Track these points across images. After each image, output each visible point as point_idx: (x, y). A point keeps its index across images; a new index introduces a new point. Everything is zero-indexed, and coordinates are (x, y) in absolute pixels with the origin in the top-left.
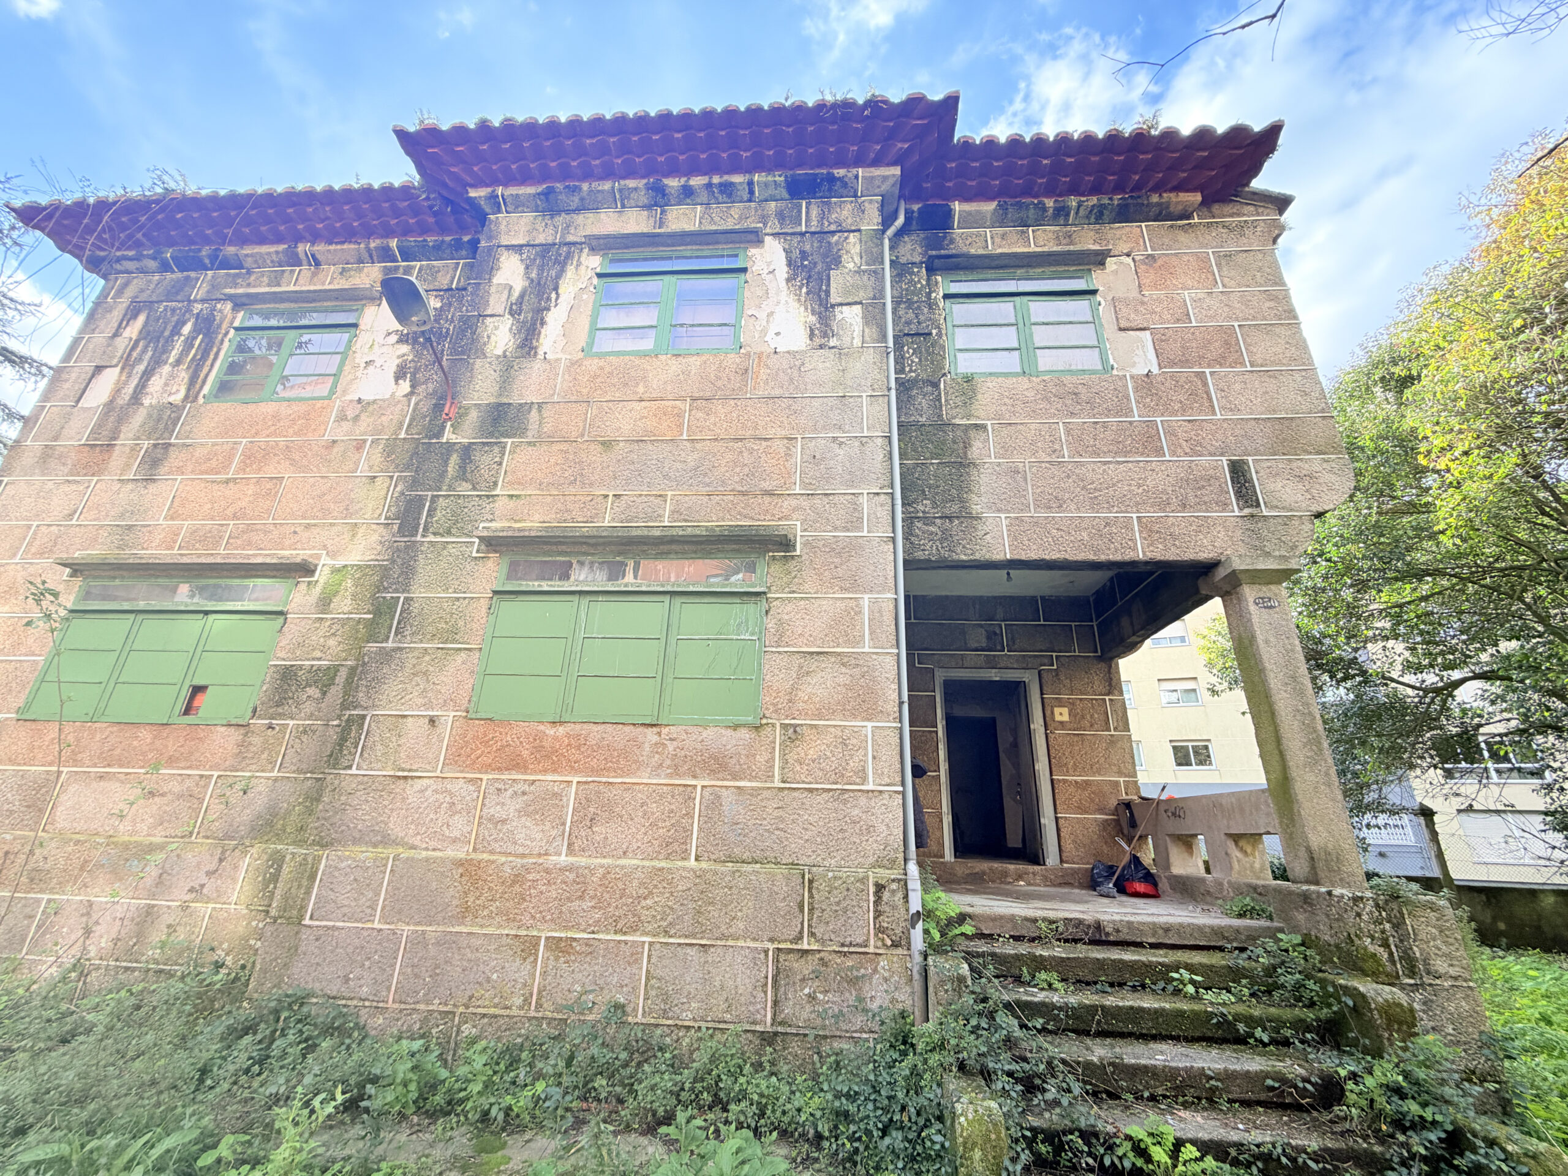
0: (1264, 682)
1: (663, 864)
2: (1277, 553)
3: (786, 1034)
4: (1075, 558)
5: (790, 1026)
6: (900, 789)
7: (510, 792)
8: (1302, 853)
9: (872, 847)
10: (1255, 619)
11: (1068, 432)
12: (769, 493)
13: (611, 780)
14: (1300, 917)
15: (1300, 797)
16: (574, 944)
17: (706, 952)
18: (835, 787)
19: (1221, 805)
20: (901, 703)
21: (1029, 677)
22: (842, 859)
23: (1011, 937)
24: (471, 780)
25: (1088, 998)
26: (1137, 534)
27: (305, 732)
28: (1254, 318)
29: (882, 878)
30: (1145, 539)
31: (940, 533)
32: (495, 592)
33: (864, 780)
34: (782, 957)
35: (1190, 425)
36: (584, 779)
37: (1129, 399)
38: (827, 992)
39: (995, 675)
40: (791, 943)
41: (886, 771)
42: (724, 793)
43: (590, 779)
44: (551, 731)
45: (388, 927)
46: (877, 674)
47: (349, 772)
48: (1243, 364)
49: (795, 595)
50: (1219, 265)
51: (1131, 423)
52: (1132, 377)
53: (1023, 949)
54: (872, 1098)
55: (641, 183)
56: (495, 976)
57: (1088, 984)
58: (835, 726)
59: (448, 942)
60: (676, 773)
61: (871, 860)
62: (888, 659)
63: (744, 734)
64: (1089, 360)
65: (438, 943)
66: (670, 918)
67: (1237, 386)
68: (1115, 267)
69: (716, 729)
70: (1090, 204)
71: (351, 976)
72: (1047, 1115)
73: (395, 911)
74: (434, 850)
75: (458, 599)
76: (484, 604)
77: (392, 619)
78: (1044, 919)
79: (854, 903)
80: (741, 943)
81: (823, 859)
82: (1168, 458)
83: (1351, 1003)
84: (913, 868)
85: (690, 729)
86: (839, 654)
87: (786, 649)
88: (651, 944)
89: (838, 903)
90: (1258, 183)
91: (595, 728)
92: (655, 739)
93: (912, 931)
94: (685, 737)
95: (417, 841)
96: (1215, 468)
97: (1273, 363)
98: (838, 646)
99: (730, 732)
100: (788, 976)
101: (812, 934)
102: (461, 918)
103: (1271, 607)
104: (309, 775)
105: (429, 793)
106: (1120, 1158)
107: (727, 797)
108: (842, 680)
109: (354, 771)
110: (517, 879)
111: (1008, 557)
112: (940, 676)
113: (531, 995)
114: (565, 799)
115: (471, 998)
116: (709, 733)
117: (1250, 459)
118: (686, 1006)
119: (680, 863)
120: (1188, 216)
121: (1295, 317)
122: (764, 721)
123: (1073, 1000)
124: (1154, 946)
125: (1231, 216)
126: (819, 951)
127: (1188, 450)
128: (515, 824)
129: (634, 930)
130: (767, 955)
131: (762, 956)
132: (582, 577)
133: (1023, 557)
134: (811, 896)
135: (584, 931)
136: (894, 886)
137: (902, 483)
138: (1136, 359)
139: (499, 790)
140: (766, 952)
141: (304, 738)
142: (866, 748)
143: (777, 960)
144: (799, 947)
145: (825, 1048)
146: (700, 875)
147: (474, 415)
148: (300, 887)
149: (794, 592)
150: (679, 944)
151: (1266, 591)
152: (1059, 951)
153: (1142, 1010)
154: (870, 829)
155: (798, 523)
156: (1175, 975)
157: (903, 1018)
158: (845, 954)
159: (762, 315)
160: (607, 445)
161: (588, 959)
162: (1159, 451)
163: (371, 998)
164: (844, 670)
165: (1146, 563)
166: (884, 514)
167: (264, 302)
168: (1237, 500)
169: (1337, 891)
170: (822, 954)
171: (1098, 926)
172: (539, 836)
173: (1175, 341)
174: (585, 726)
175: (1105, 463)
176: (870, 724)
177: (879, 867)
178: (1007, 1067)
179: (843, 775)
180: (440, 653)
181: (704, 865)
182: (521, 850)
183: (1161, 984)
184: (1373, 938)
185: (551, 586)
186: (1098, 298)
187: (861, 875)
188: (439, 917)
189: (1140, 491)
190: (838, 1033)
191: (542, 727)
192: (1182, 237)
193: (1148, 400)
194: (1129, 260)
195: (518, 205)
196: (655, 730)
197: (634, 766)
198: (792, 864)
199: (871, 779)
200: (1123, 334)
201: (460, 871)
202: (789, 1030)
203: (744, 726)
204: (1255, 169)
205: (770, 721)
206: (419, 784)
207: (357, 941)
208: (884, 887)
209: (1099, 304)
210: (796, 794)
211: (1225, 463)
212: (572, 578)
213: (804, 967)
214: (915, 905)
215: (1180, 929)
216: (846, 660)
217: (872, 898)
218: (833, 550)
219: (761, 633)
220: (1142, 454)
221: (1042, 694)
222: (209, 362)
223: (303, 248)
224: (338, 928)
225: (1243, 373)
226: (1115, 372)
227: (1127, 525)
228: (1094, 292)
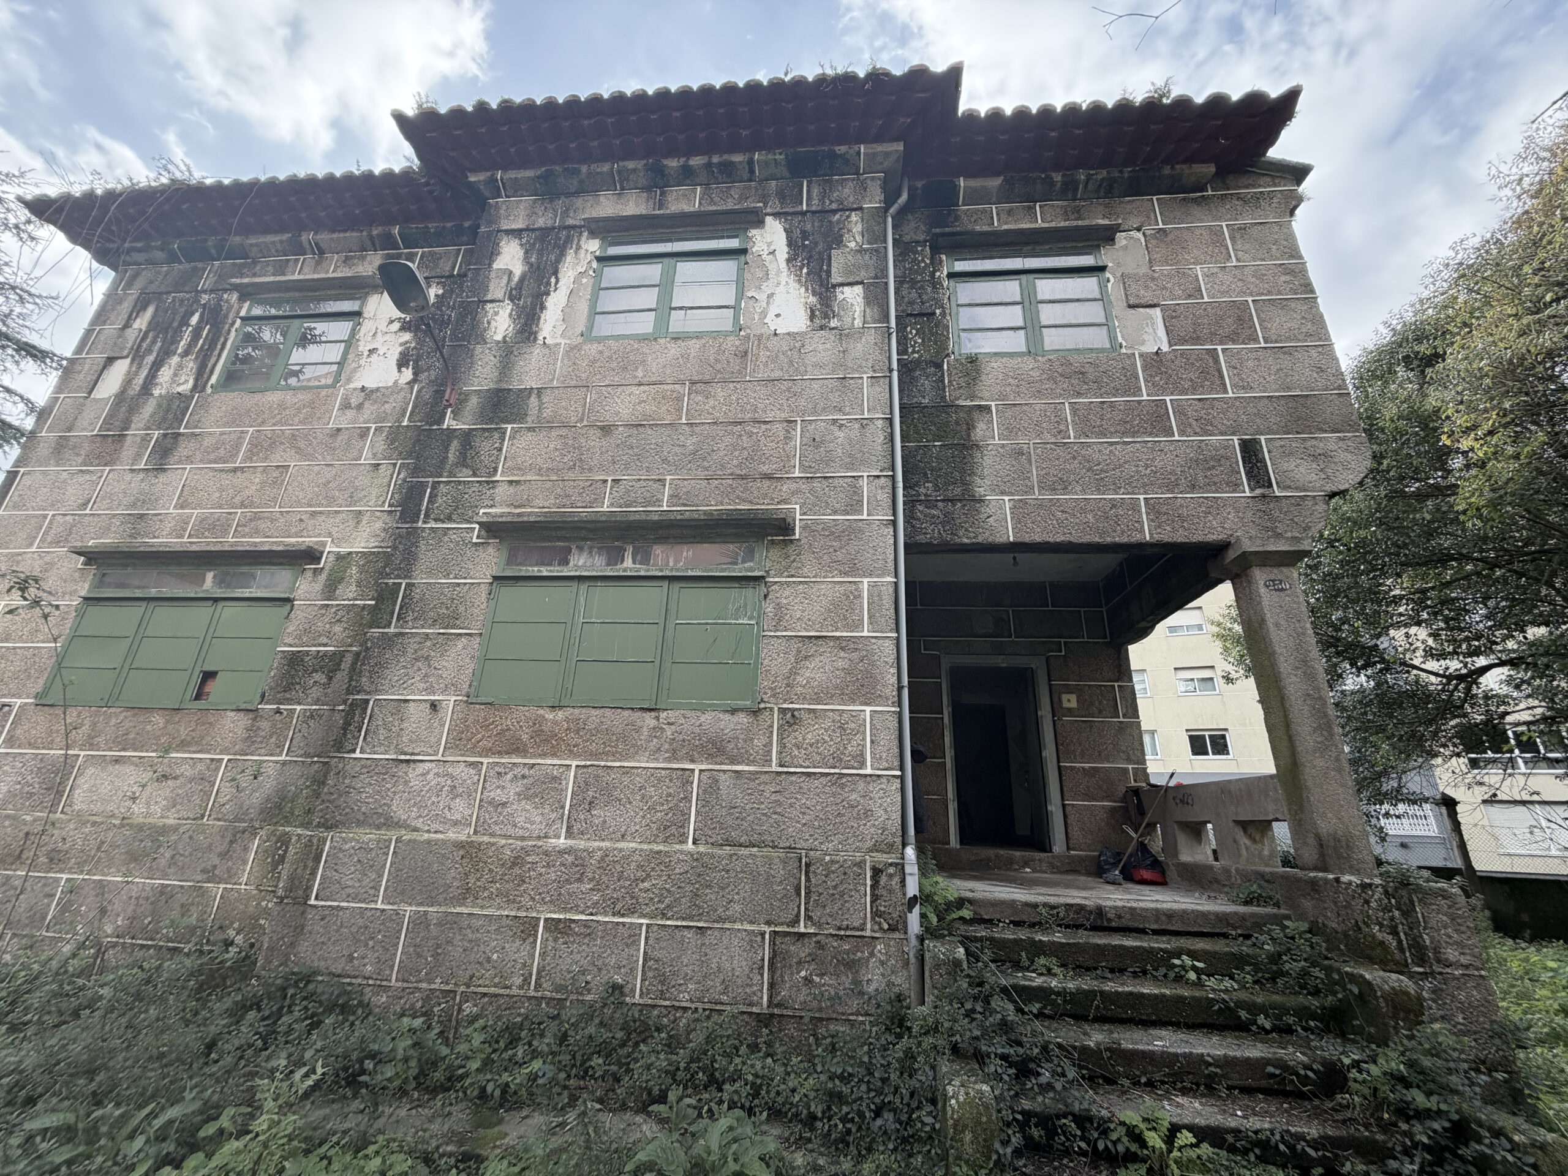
0: (1274, 665)
1: (661, 847)
2: (1289, 534)
3: (782, 1016)
4: (1081, 541)
5: (786, 1008)
6: (899, 773)
7: (509, 776)
8: (1311, 840)
9: (870, 831)
10: (1265, 603)
11: (1074, 412)
12: (768, 477)
13: (609, 764)
14: (1307, 904)
15: (1309, 783)
16: (573, 926)
17: (703, 934)
18: (832, 771)
19: (1230, 792)
20: (900, 689)
21: (1036, 663)
22: (840, 843)
23: (1011, 922)
24: (472, 764)
25: (1086, 983)
26: (1144, 516)
27: (312, 717)
28: (1269, 293)
29: (880, 862)
30: (1152, 521)
31: (942, 516)
32: (495, 578)
33: (862, 765)
34: (778, 940)
35: (1200, 404)
36: (583, 763)
37: (1137, 378)
38: (824, 975)
39: (1002, 662)
40: (788, 926)
41: (884, 755)
42: (722, 777)
43: (589, 763)
44: (550, 716)
45: (390, 907)
46: (876, 658)
47: (353, 756)
48: (1256, 340)
49: (794, 579)
50: (1232, 238)
51: (1139, 402)
52: (1141, 355)
53: (1023, 934)
54: (865, 1080)
55: (639, 164)
56: (495, 956)
57: (1088, 969)
58: (833, 710)
59: (451, 922)
60: (674, 756)
61: (869, 844)
62: (887, 643)
63: (742, 718)
64: (1097, 339)
65: (439, 924)
66: (667, 901)
67: (1250, 364)
68: (1124, 242)
69: (713, 714)
70: (1100, 177)
71: (356, 955)
72: (1040, 1099)
73: (399, 892)
74: (436, 832)
75: (458, 584)
76: (484, 589)
77: (395, 605)
78: (1045, 905)
79: (851, 887)
80: (737, 926)
81: (821, 843)
82: (1177, 438)
83: (1356, 990)
84: (910, 852)
85: (688, 713)
86: (838, 638)
87: (784, 634)
88: (648, 926)
89: (835, 887)
90: (1275, 153)
91: (594, 712)
92: (653, 723)
93: (909, 915)
94: (683, 721)
95: (419, 823)
96: (1226, 448)
97: (1289, 339)
98: (836, 631)
99: (727, 717)
100: (784, 959)
101: (808, 918)
102: (461, 900)
103: (1282, 590)
104: (316, 759)
105: (430, 776)
106: (1115, 1143)
107: (725, 781)
108: (840, 664)
109: (357, 755)
110: (517, 861)
111: (1011, 539)
112: (946, 662)
113: (531, 975)
114: (564, 782)
115: (471, 977)
116: (706, 718)
117: (1262, 438)
118: (683, 988)
119: (678, 847)
120: (1203, 189)
121: (1312, 291)
122: (762, 706)
123: (1071, 985)
124: (1156, 932)
125: (1247, 187)
126: (816, 934)
127: (1198, 430)
128: (515, 807)
129: (631, 912)
130: (763, 938)
131: (759, 939)
132: (582, 562)
133: (1027, 539)
134: (808, 880)
135: (582, 913)
136: (891, 870)
137: (903, 466)
138: (1145, 337)
139: (499, 774)
140: (763, 934)
141: (311, 723)
142: (864, 732)
143: (773, 943)
144: (796, 930)
145: (822, 1031)
146: (697, 858)
147: (474, 401)
148: (305, 867)
149: (792, 576)
150: (677, 927)
151: (1275, 573)
152: (1059, 937)
153: (1143, 995)
154: (868, 813)
155: (797, 507)
156: (1177, 962)
157: (900, 1001)
158: (841, 937)
159: (762, 297)
160: (606, 430)
161: (586, 941)
162: (1169, 432)
163: (375, 976)
164: (842, 654)
165: (1152, 545)
166: (884, 496)
167: (269, 292)
168: (1249, 480)
169: (1346, 878)
170: (819, 938)
171: (1100, 911)
172: (538, 819)
173: (1186, 317)
174: (584, 710)
175: (1112, 444)
176: (868, 709)
177: (877, 851)
178: (1000, 1051)
179: (841, 760)
180: (441, 639)
181: (702, 849)
182: (521, 833)
183: (1163, 971)
184: (1381, 925)
185: (551, 571)
186: (1108, 275)
187: (858, 859)
188: (441, 898)
189: (1148, 472)
190: (834, 1016)
191: (541, 712)
192: (1196, 211)
193: (1157, 379)
194: (1139, 235)
195: (516, 189)
196: (653, 714)
197: (632, 750)
198: (790, 848)
199: (869, 764)
200: (1132, 311)
201: (461, 852)
202: (785, 1012)
203: (742, 710)
204: (1271, 137)
205: (768, 705)
206: (421, 768)
207: (361, 920)
208: (881, 871)
209: (1108, 281)
210: (794, 778)
211: (1236, 443)
212: (571, 564)
213: (802, 951)
214: (912, 889)
215: (1183, 915)
216: (844, 644)
217: (869, 882)
218: (833, 533)
219: (759, 617)
220: (1150, 435)
221: (1050, 680)
222: (216, 352)
223: (308, 237)
224: (342, 908)
225: (1257, 350)
226: (1124, 351)
227: (1134, 506)
228: (1102, 269)
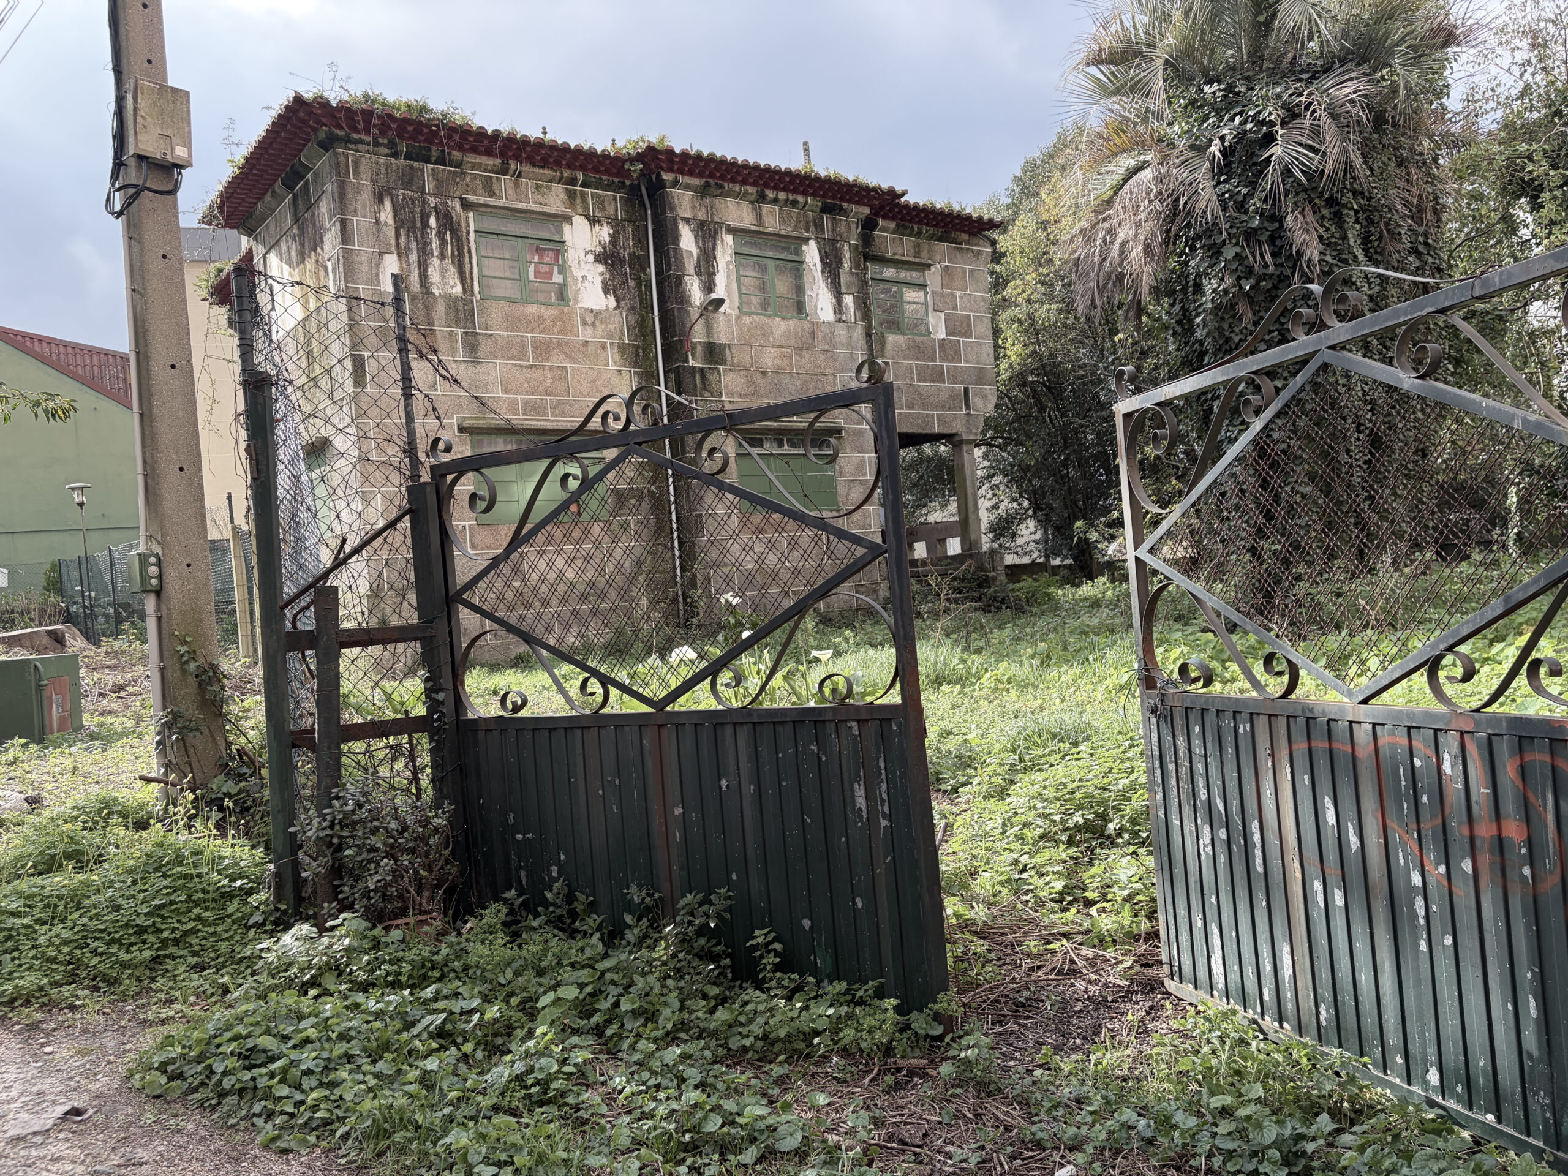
2: (974, 431)
4: (917, 432)
7: (763, 542)
8: (968, 542)
10: (965, 458)
11: (916, 368)
13: (795, 535)
15: (970, 524)
19: (937, 528)
24: (749, 538)
26: (936, 421)
28: (977, 311)
35: (954, 368)
37: (936, 352)
48: (972, 337)
50: (969, 277)
51: (936, 365)
52: (937, 339)
67: (969, 349)
68: (934, 271)
70: (930, 231)
82: (946, 384)
86: (860, 480)
87: (843, 479)
96: (959, 390)
97: (981, 338)
98: (859, 477)
103: (970, 454)
105: (735, 544)
108: (861, 490)
117: (969, 386)
120: (962, 243)
127: (952, 381)
128: (767, 554)
132: (768, 446)
133: (901, 431)
138: (939, 329)
142: (871, 516)
147: (699, 348)
149: (844, 453)
151: (969, 447)
159: (814, 294)
162: (944, 381)
164: (861, 486)
166: (869, 417)
168: (965, 406)
172: (776, 557)
173: (952, 321)
175: (927, 386)
176: (871, 507)
186: (927, 290)
189: (937, 400)
192: (959, 256)
193: (942, 353)
194: (939, 267)
200: (935, 313)
209: (928, 293)
211: (963, 388)
212: (764, 447)
216: (862, 482)
218: (854, 433)
219: (835, 472)
220: (939, 382)
223: (513, 165)
225: (972, 342)
226: (932, 336)
227: (933, 416)
228: (926, 286)
